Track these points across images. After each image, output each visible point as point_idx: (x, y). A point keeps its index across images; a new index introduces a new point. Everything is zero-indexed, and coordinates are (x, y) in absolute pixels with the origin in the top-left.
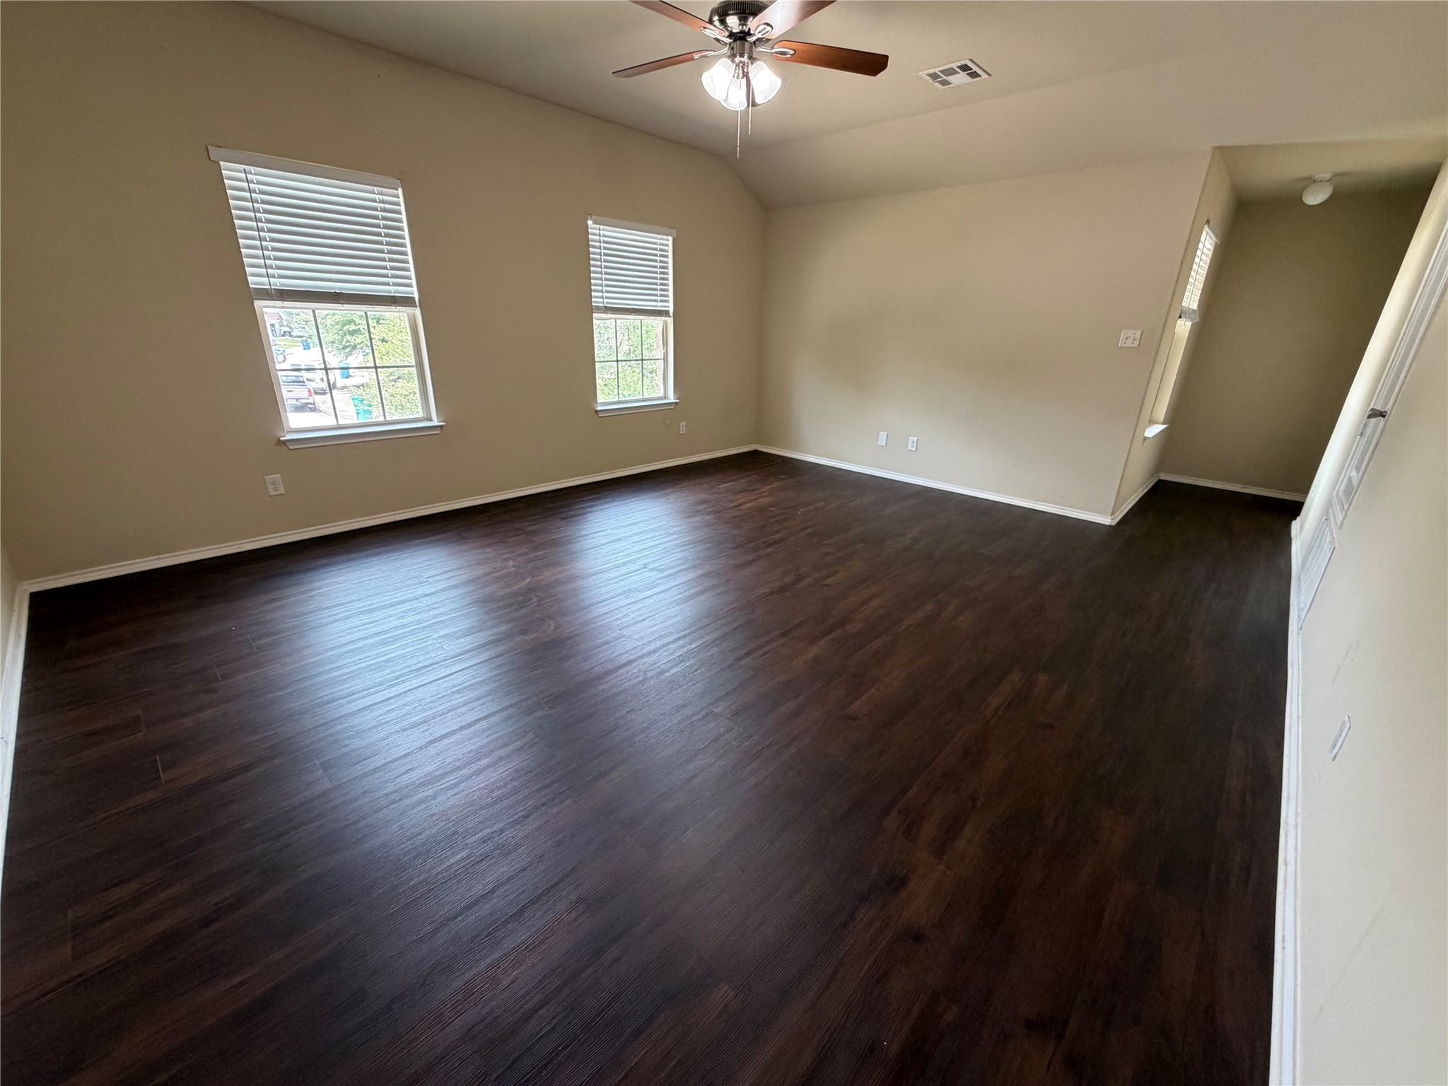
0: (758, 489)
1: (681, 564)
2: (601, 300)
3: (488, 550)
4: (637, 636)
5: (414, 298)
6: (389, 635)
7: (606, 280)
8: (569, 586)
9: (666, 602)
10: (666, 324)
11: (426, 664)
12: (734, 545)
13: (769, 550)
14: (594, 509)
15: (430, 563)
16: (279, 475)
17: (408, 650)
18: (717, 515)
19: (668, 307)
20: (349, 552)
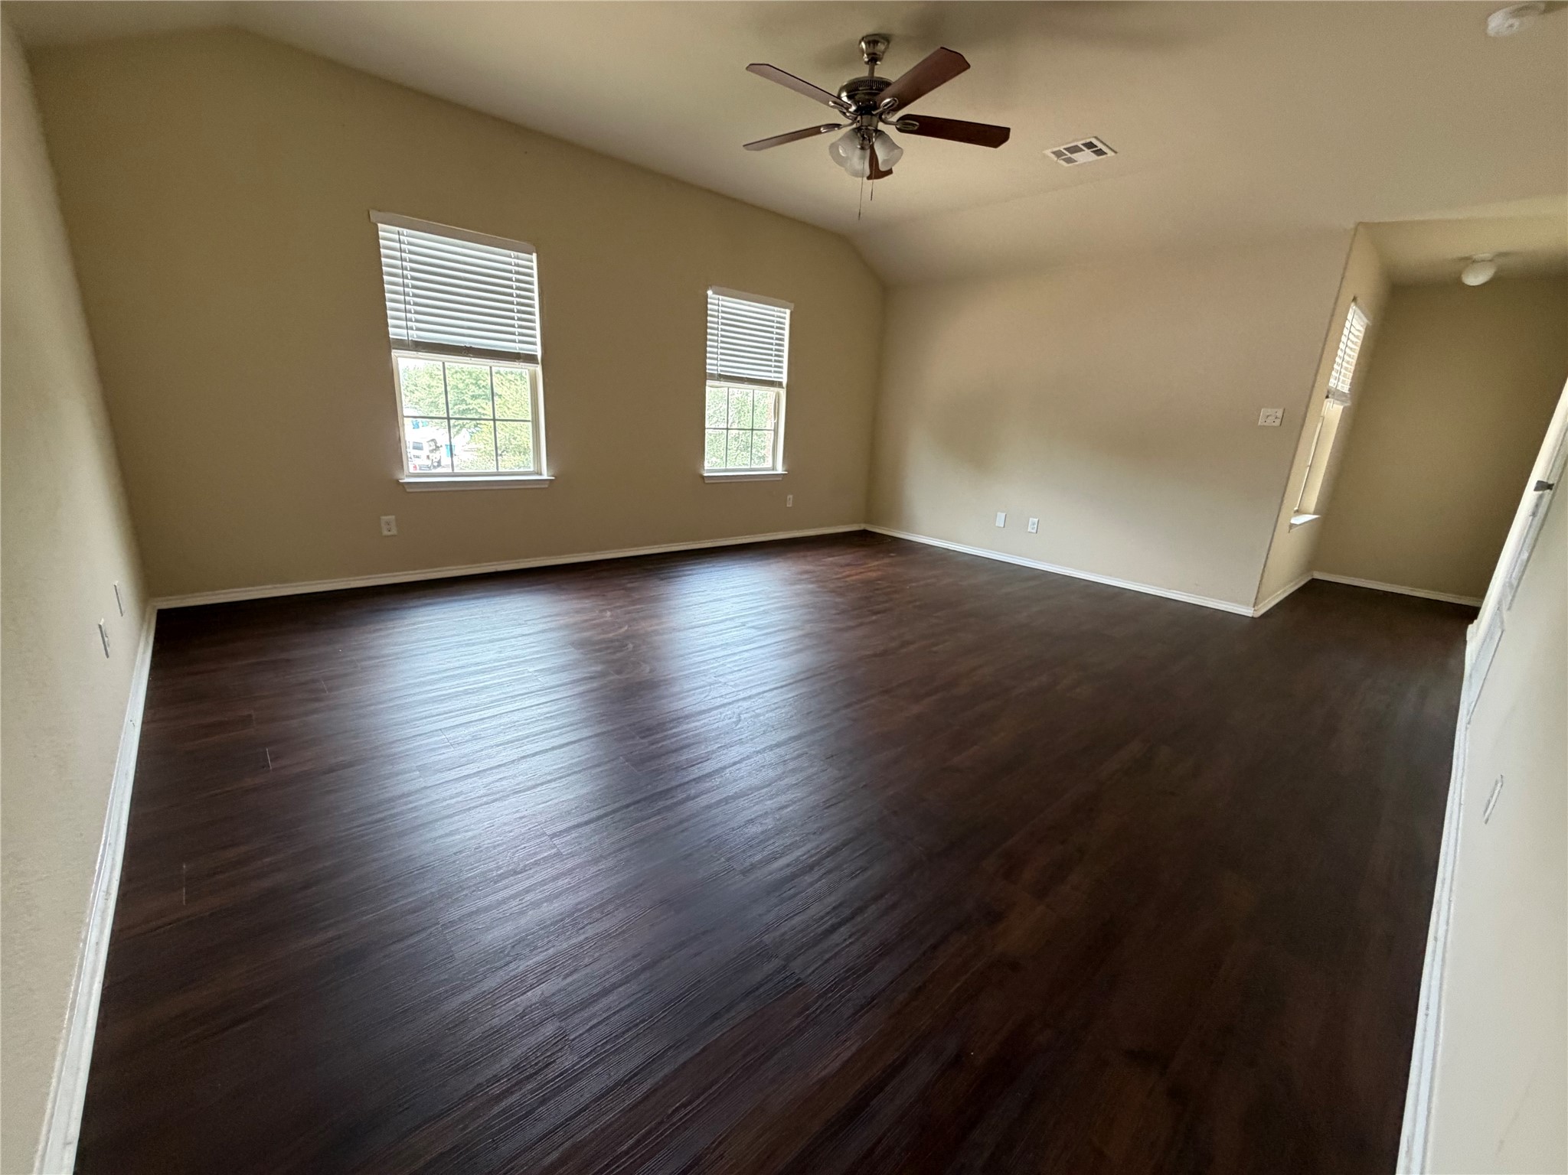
0: (865, 564)
1: (782, 625)
2: (715, 368)
3: (587, 601)
4: (732, 683)
5: (536, 356)
6: (486, 666)
7: (722, 348)
8: (666, 637)
9: (764, 656)
10: (778, 396)
11: (521, 692)
12: (838, 612)
13: (874, 618)
14: (694, 572)
15: (529, 608)
16: (393, 517)
17: (504, 679)
18: (821, 584)
19: (782, 378)
20: (452, 594)
